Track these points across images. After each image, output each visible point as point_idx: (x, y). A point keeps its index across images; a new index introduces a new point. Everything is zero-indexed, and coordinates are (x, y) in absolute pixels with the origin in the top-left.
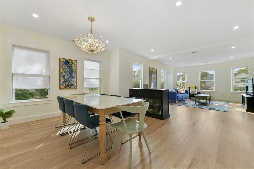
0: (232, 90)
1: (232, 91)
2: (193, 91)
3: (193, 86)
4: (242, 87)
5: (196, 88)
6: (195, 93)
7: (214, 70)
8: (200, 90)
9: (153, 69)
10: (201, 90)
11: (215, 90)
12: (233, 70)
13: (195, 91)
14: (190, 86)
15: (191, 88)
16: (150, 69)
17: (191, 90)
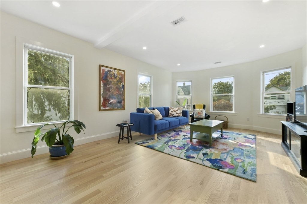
0: (262, 111)
1: (261, 113)
2: (199, 113)
3: (200, 104)
4: (273, 105)
5: (204, 107)
6: (201, 117)
7: (234, 77)
8: (211, 110)
9: (112, 70)
10: (213, 110)
11: (235, 111)
12: (263, 75)
13: (201, 113)
14: (195, 104)
15: (196, 107)
16: (102, 68)
17: (196, 110)
